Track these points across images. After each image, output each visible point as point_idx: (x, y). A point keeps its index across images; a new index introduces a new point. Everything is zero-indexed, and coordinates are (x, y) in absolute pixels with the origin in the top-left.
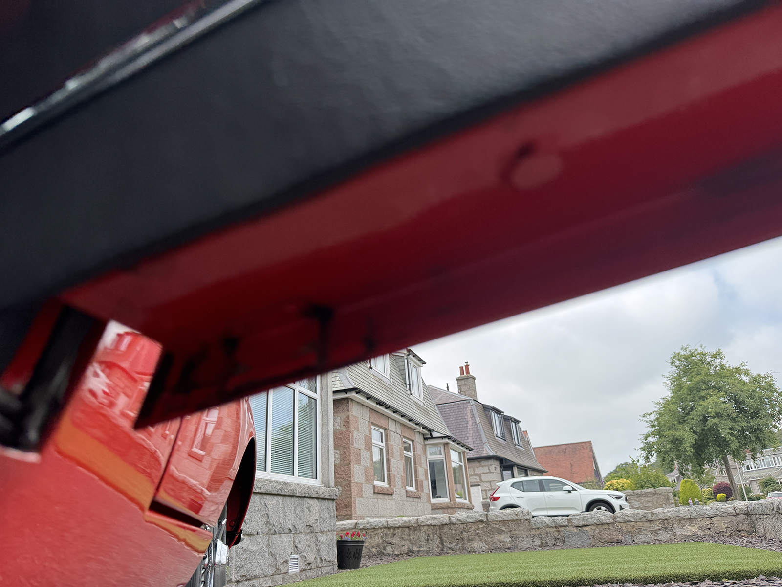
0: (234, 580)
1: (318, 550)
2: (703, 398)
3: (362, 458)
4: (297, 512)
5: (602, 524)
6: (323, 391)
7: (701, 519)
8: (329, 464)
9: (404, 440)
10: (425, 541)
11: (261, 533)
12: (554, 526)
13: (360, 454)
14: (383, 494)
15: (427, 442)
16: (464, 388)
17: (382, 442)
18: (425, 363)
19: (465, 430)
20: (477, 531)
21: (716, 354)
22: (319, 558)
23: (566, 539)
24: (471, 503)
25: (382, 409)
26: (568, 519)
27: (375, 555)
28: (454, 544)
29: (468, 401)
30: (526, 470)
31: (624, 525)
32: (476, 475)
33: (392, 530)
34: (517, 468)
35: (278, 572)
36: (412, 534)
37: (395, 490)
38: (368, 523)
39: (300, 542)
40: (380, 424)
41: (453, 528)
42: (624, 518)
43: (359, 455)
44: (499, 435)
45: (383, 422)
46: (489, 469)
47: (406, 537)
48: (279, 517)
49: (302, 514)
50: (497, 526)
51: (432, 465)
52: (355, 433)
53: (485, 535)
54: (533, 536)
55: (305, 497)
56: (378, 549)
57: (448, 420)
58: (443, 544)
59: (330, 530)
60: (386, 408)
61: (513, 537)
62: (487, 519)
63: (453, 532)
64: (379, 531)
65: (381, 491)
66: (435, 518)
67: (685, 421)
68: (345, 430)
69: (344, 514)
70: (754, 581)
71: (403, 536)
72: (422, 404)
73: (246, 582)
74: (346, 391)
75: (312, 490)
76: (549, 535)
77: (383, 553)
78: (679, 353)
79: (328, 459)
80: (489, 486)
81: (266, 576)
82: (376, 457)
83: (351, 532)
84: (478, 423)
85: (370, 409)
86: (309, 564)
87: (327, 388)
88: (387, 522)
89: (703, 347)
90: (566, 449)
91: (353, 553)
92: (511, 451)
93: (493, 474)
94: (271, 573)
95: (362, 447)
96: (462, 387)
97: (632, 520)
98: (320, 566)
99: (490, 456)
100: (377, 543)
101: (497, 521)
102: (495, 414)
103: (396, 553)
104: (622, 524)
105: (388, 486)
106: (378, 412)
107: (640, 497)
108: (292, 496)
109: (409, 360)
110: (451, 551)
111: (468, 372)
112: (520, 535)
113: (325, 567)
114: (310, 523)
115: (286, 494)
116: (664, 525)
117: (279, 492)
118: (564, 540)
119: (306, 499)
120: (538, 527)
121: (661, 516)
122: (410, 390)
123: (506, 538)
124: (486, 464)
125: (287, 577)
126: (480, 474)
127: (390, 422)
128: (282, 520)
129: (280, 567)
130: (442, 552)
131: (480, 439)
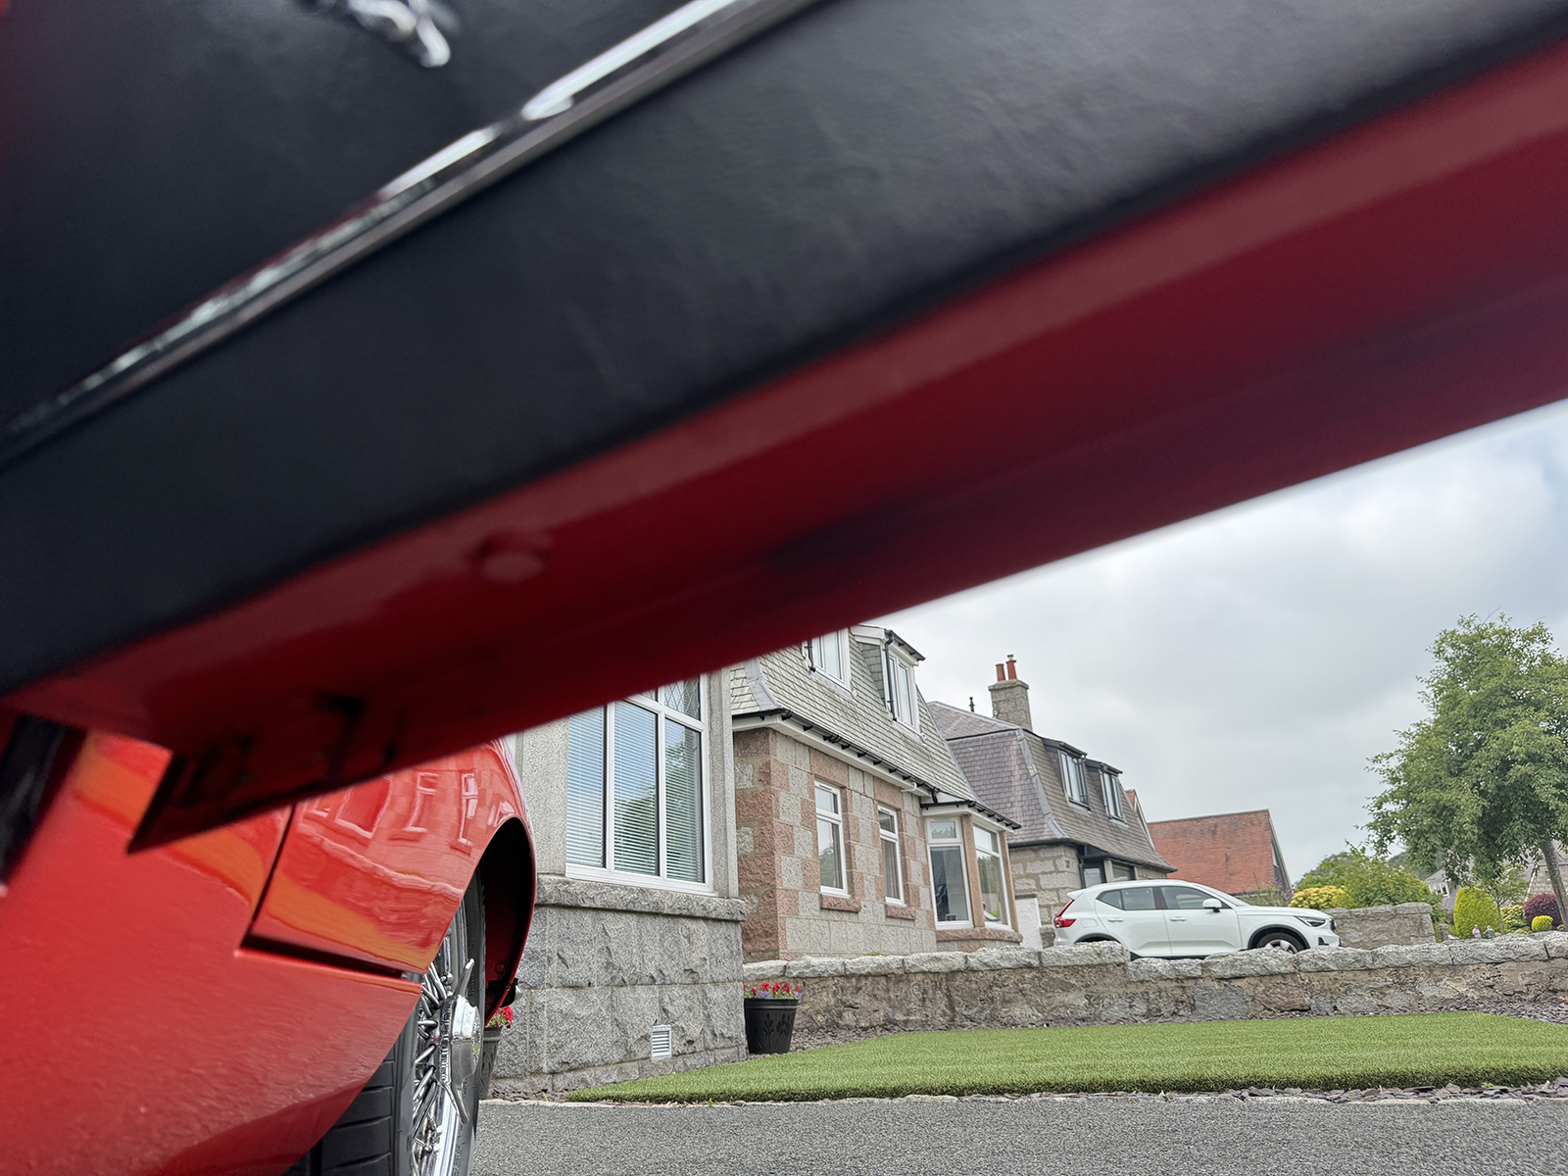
0: (546, 1069)
1: (709, 1016)
2: (1502, 724)
3: (796, 843)
4: (666, 944)
5: (1272, 975)
6: (714, 715)
7: (1475, 967)
8: (726, 854)
9: (880, 808)
10: (918, 1003)
11: (596, 984)
12: (1173, 977)
13: (792, 835)
14: (839, 910)
15: (926, 813)
16: (1004, 707)
17: (836, 812)
18: (923, 659)
19: (1007, 790)
20: (1020, 985)
21: (1534, 633)
22: (709, 1033)
23: (1197, 1003)
24: (1016, 931)
25: (835, 749)
26: (1201, 965)
27: (822, 1028)
28: (975, 1009)
29: (1012, 732)
30: (1132, 868)
31: (1316, 977)
32: (1028, 876)
33: (854, 980)
34: (1113, 863)
35: (629, 1056)
36: (893, 988)
37: (863, 903)
38: (808, 967)
39: (672, 1001)
40: (831, 778)
41: (974, 979)
42: (1316, 964)
43: (790, 837)
44: (1076, 799)
45: (837, 774)
46: (1055, 866)
47: (881, 994)
48: (631, 953)
49: (675, 948)
50: (1060, 976)
51: (937, 856)
52: (782, 796)
53: (1035, 992)
54: (1132, 997)
55: (680, 916)
56: (828, 1016)
57: (972, 769)
58: (953, 1009)
59: (731, 978)
60: (843, 747)
61: (1091, 997)
62: (1041, 962)
63: (974, 986)
64: (830, 983)
65: (835, 905)
66: (938, 959)
67: (1461, 771)
68: (762, 789)
69: (763, 949)
70: (1544, 1087)
71: (876, 992)
72: (917, 739)
73: (569, 1075)
74: (762, 715)
75: (695, 903)
76: (1164, 994)
77: (838, 1025)
78: (1454, 632)
79: (726, 844)
80: (1056, 899)
81: (607, 1064)
82: (825, 842)
83: (772, 984)
84: (1032, 775)
85: (812, 749)
86: (691, 1042)
87: (721, 709)
88: (844, 964)
89: (1505, 620)
90: (1216, 826)
91: (776, 1023)
92: (1101, 830)
93: (1063, 875)
94: (617, 1058)
95: (798, 822)
96: (1001, 705)
97: (1332, 967)
98: (712, 1046)
99: (1056, 839)
100: (826, 1005)
101: (1059, 967)
102: (1069, 758)
103: (863, 1024)
104: (1312, 975)
105: (848, 897)
106: (827, 755)
107: (1364, 922)
108: (656, 914)
109: (890, 651)
110: (968, 1023)
111: (1013, 674)
112: (1105, 995)
113: (723, 1048)
114: (692, 966)
115: (644, 910)
116: (1398, 977)
117: (631, 907)
118: (1194, 1005)
119: (683, 920)
120: (1141, 978)
121: (1393, 961)
122: (892, 711)
123: (1077, 1000)
124: (1050, 855)
125: (648, 1066)
126: (1037, 875)
127: (852, 774)
128: (636, 960)
129: (634, 1048)
130: (951, 1025)
131: (1037, 807)
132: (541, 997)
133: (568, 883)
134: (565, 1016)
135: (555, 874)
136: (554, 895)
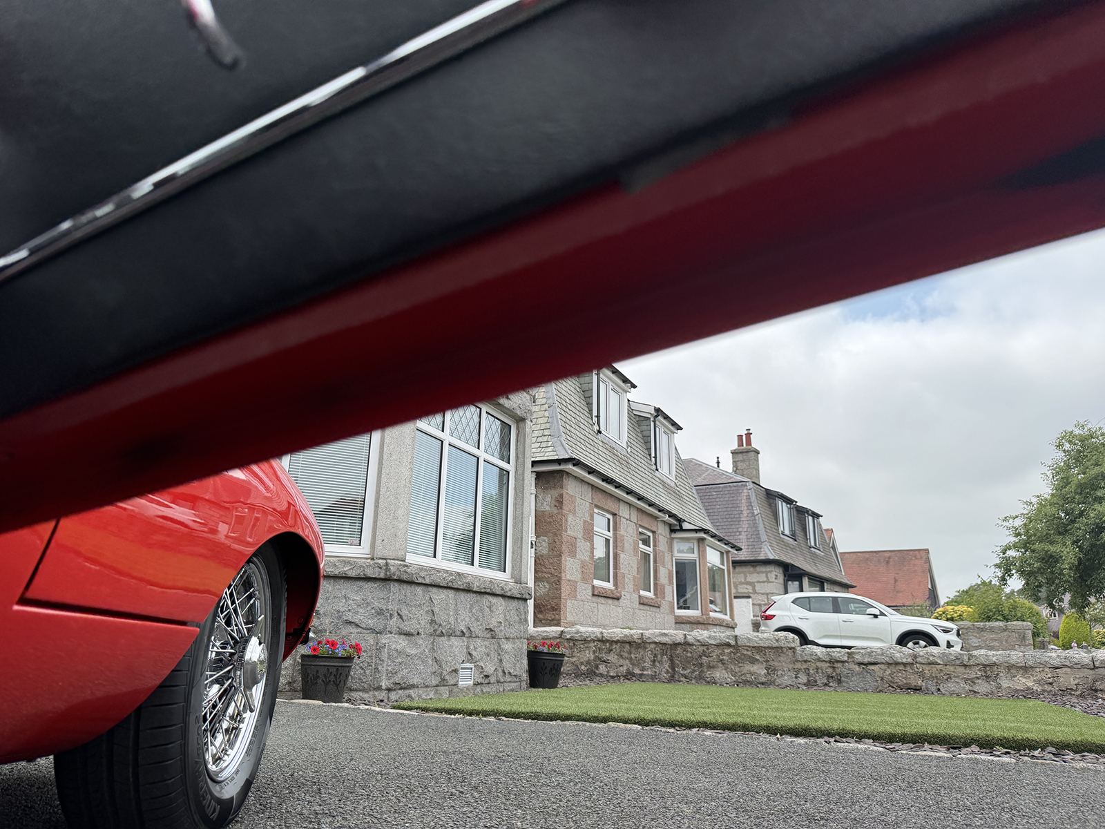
0: (384, 687)
1: (501, 660)
2: (1099, 500)
3: (578, 549)
4: (474, 611)
5: (897, 664)
6: (519, 461)
7: (1041, 669)
8: (521, 554)
9: (640, 530)
10: (650, 663)
11: (422, 633)
12: (828, 659)
13: (575, 544)
14: (605, 597)
15: (674, 535)
16: (740, 465)
17: (609, 531)
18: (680, 428)
20: (721, 657)
22: (501, 671)
23: (843, 678)
24: (733, 620)
25: (610, 488)
26: (848, 653)
27: (584, 674)
28: (689, 671)
29: (744, 483)
30: (823, 583)
31: (927, 668)
32: (747, 583)
33: (608, 644)
34: (809, 578)
35: (443, 682)
36: (634, 652)
37: (623, 593)
38: (578, 632)
39: (475, 648)
40: (606, 508)
41: (689, 650)
42: (928, 659)
43: (574, 545)
44: (787, 532)
45: (611, 505)
46: (767, 577)
47: (625, 655)
48: (448, 614)
49: (481, 614)
50: (749, 653)
51: (680, 565)
52: (570, 518)
53: (731, 663)
54: (798, 671)
55: (485, 593)
56: (588, 666)
57: (712, 507)
58: (673, 669)
59: (519, 636)
60: (616, 487)
61: (769, 668)
62: (736, 643)
63: (689, 655)
64: (592, 645)
65: (603, 593)
66: (665, 635)
67: (1066, 531)
68: (556, 512)
69: (550, 619)
70: (1036, 753)
71: (622, 653)
72: (672, 484)
73: (400, 692)
74: (559, 462)
75: (496, 585)
76: (820, 671)
77: (595, 673)
78: (1072, 432)
79: (521, 548)
80: (766, 600)
81: (427, 686)
82: (600, 552)
83: (548, 642)
84: (755, 514)
85: (593, 487)
86: (487, 676)
87: (524, 457)
88: (602, 633)
90: (889, 558)
91: (549, 668)
92: (803, 554)
93: (772, 584)
94: (434, 683)
95: (580, 536)
96: (739, 463)
97: (939, 662)
98: (502, 680)
99: (769, 559)
100: (587, 659)
101: (749, 647)
102: (784, 504)
103: (612, 674)
104: (924, 666)
105: (613, 588)
106: (605, 491)
107: (982, 633)
108: (467, 591)
109: (657, 422)
110: (683, 679)
111: (749, 442)
112: (779, 668)
113: (510, 682)
114: (491, 626)
115: (459, 587)
117: (450, 584)
118: (840, 680)
119: (487, 596)
120: (805, 659)
122: (656, 464)
123: (760, 670)
124: (764, 570)
125: (455, 690)
126: (754, 583)
127: (622, 506)
128: (452, 620)
129: (447, 677)
130: (672, 679)
131: (758, 536)
132: (384, 639)
133: (407, 566)
134: (399, 653)
135: (398, 560)
136: (397, 573)
